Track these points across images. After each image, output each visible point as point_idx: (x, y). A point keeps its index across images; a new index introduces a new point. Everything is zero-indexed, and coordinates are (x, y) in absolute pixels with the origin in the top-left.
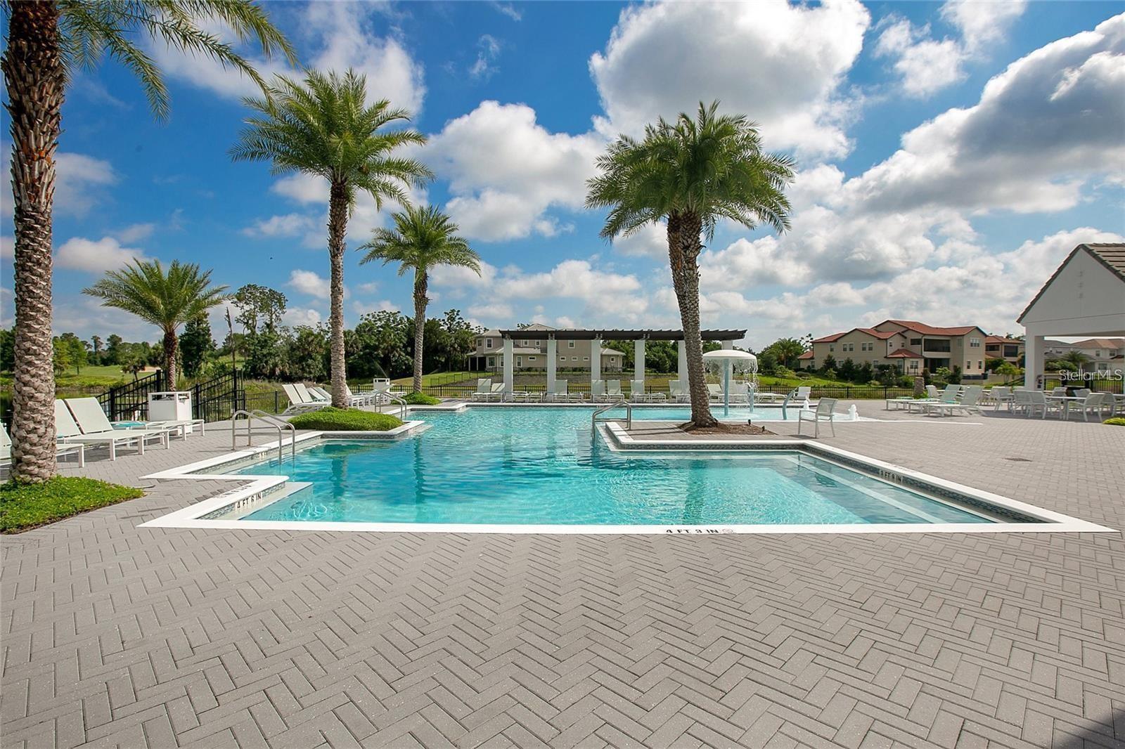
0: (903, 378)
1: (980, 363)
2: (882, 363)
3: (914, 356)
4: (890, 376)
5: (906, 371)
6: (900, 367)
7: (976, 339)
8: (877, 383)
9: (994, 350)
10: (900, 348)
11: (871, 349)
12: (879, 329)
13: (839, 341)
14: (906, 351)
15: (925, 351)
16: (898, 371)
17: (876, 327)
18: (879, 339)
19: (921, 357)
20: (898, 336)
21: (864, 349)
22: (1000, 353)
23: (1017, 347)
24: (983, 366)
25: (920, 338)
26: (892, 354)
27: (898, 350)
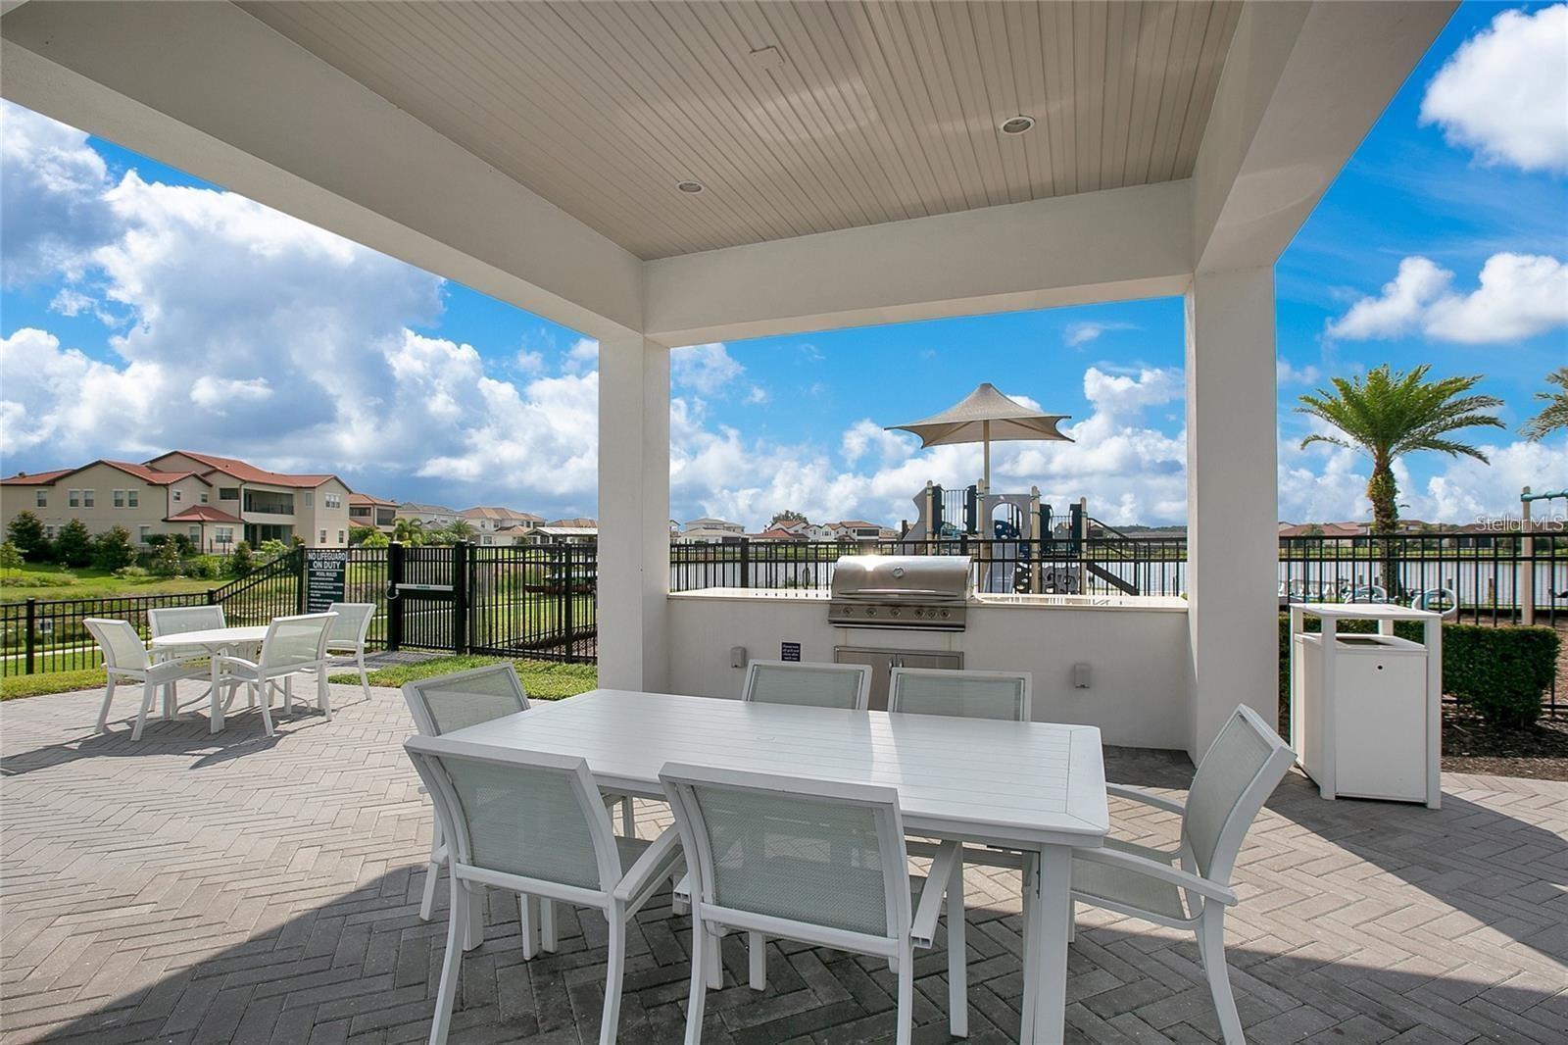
0: (199, 560)
1: (342, 533)
2: (158, 533)
3: (222, 518)
4: (168, 557)
5: (207, 546)
6: (195, 538)
7: (335, 495)
8: (141, 571)
9: (365, 515)
10: (200, 503)
11: (133, 503)
12: (157, 465)
13: (59, 484)
14: (209, 510)
15: (245, 510)
16: (186, 546)
17: (152, 462)
18: (151, 484)
19: (240, 521)
20: (194, 482)
21: (118, 503)
22: (371, 520)
23: (394, 512)
24: (346, 538)
25: (237, 487)
26: (179, 515)
27: (194, 507)
